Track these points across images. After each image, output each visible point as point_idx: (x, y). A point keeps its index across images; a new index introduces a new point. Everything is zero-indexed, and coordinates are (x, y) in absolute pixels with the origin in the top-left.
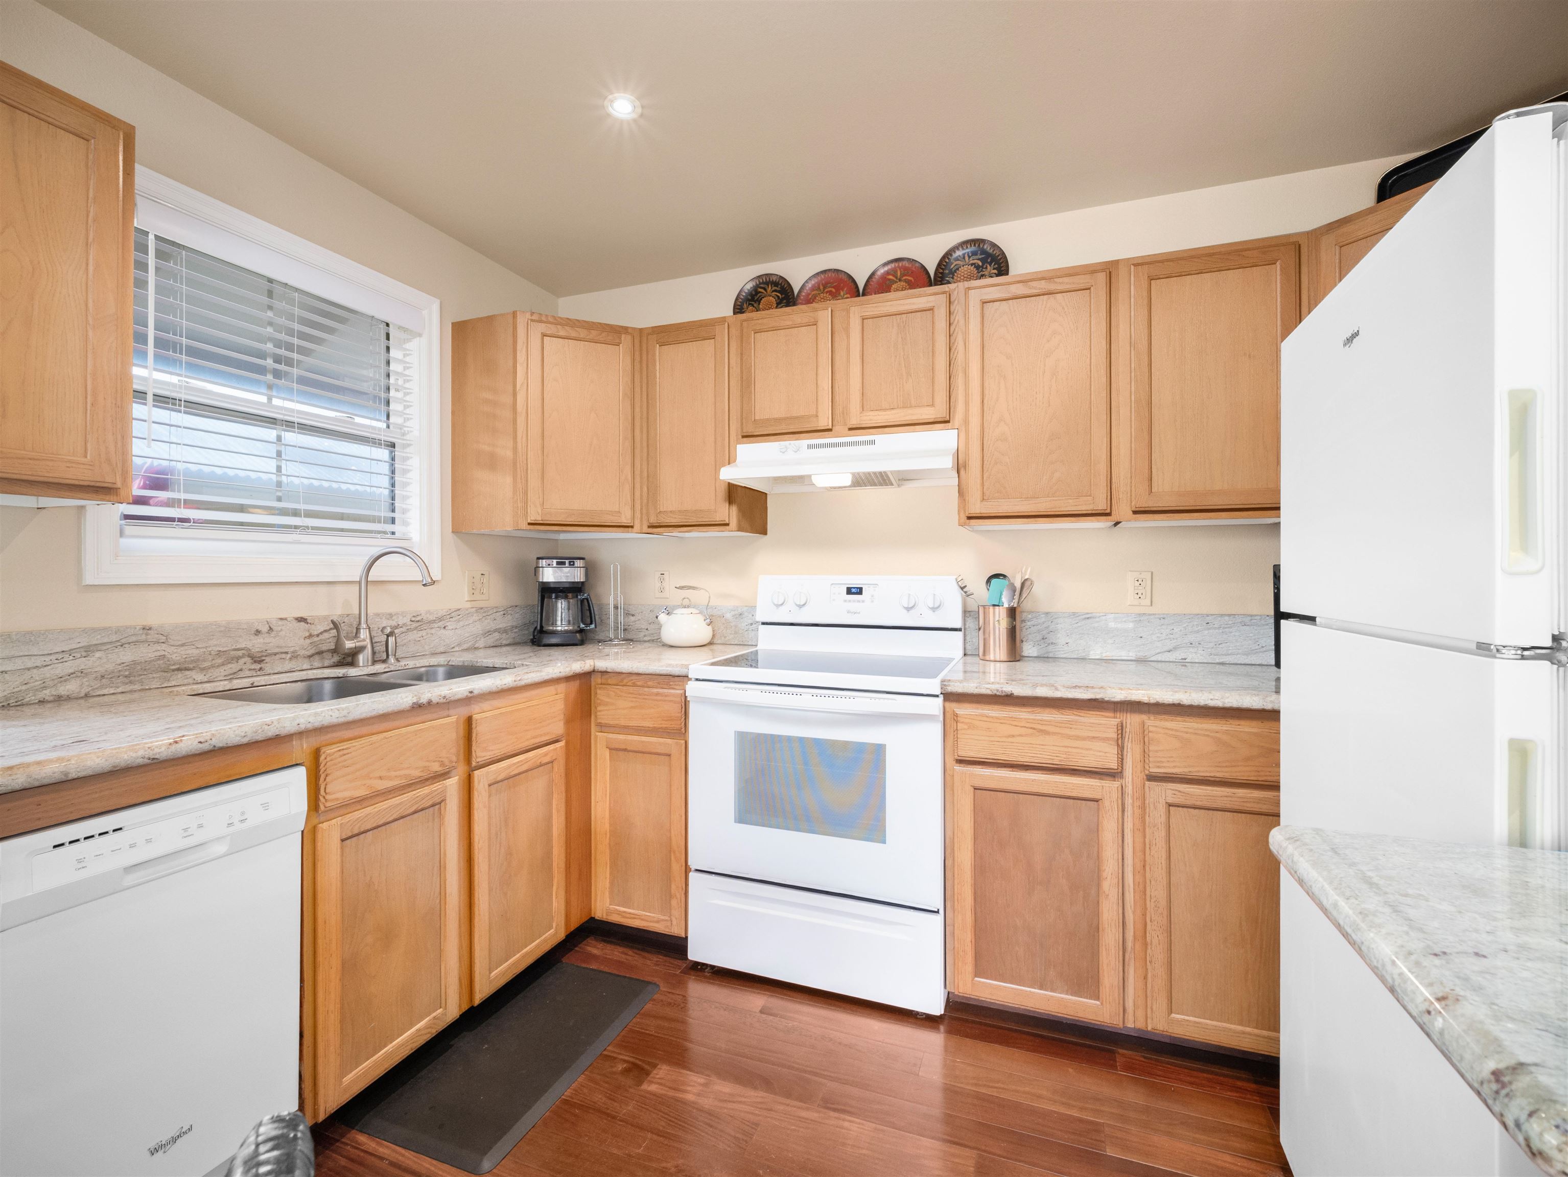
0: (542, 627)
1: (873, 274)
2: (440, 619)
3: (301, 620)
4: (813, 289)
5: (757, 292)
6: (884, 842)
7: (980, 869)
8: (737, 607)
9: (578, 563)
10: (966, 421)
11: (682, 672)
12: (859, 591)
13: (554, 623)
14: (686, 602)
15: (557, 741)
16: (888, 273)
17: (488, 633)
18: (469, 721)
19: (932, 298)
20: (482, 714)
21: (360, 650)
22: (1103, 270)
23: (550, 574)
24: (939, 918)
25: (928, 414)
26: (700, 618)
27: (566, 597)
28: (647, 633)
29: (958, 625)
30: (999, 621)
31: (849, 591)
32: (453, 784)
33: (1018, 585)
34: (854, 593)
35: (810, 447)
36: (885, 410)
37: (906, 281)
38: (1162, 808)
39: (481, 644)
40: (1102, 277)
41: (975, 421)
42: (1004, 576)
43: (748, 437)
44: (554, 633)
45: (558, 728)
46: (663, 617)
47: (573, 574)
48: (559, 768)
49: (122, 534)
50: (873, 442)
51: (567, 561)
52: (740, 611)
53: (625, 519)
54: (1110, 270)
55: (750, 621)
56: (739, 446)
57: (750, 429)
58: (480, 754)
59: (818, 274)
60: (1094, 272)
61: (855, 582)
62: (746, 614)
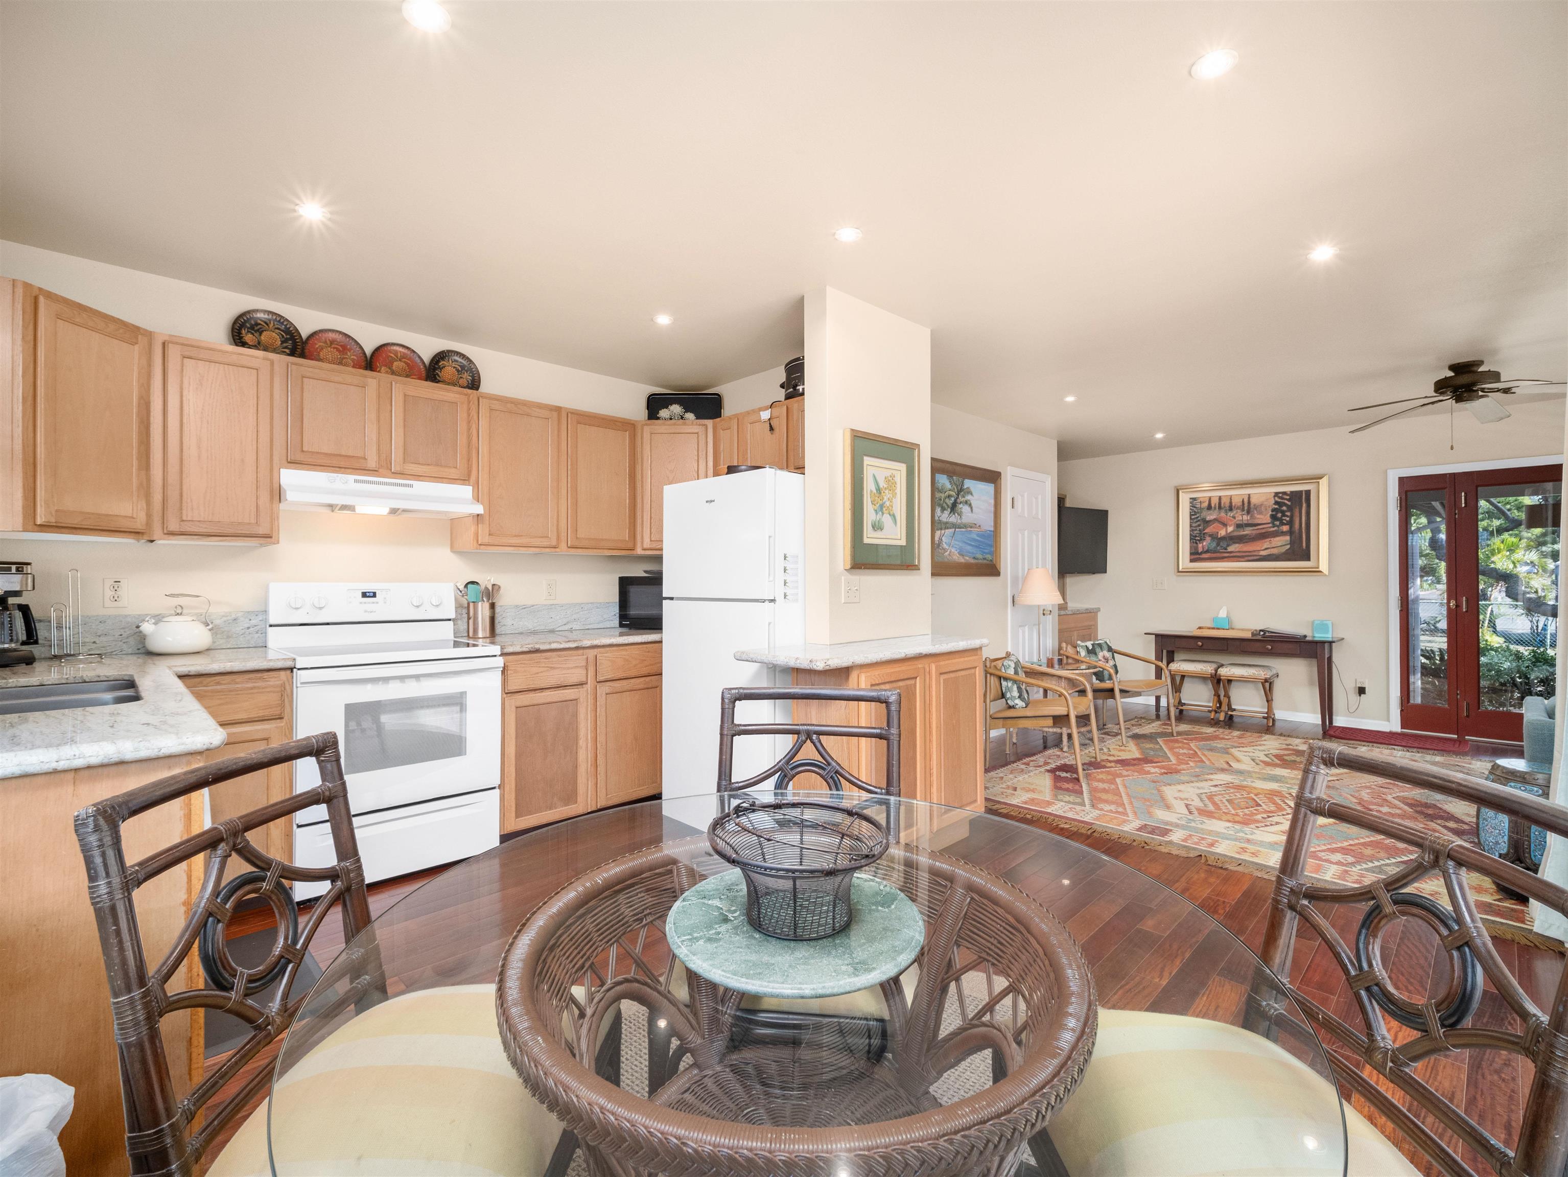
1: (377, 350)
4: (320, 341)
5: (257, 324)
8: (230, 613)
9: (25, 568)
10: (478, 482)
12: (373, 595)
14: (177, 610)
16: (391, 352)
22: (555, 411)
24: (499, 791)
26: (199, 625)
28: (94, 646)
29: (452, 617)
30: (486, 612)
31: (364, 595)
33: (490, 588)
34: (369, 597)
35: (356, 481)
36: (422, 464)
37: (405, 363)
38: (603, 697)
41: (483, 482)
42: (477, 583)
43: (296, 465)
46: (148, 627)
47: (16, 583)
50: (411, 486)
51: (14, 567)
52: (234, 616)
53: (137, 526)
54: (559, 412)
55: (247, 625)
56: (284, 471)
57: (299, 457)
60: (551, 410)
61: (371, 587)
62: (242, 619)
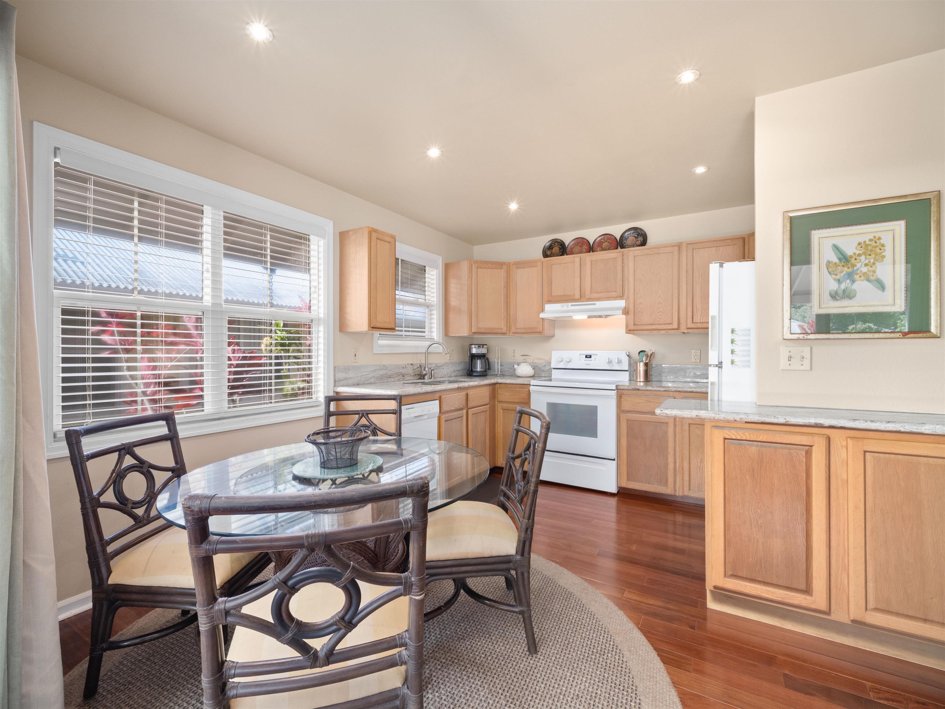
0: (472, 369)
1: (595, 240)
2: (442, 366)
3: (412, 364)
4: (573, 245)
5: (551, 246)
6: (596, 437)
7: (629, 446)
9: (485, 346)
10: (628, 297)
11: (528, 383)
12: (590, 357)
13: (476, 368)
14: (524, 361)
15: (487, 405)
16: (602, 239)
17: (454, 371)
18: (467, 394)
19: (616, 254)
20: (470, 392)
21: (426, 375)
22: (677, 246)
23: (474, 351)
24: (614, 463)
25: (614, 294)
26: (530, 367)
27: (481, 359)
28: (511, 372)
29: (627, 369)
30: (641, 368)
31: (586, 357)
32: (465, 411)
33: (649, 355)
34: (588, 357)
35: (572, 305)
36: (599, 293)
37: (609, 242)
38: (687, 425)
39: (452, 375)
40: (676, 248)
41: (631, 297)
42: (645, 351)
43: (550, 302)
44: (477, 372)
45: (487, 400)
46: (516, 366)
47: (483, 351)
48: (488, 413)
49: (379, 339)
50: (595, 304)
51: (481, 346)
52: (544, 365)
53: (504, 331)
54: (679, 246)
55: (549, 368)
56: (546, 305)
57: (550, 299)
58: (470, 405)
59: (574, 240)
60: (673, 246)
61: (588, 353)
62: (547, 366)
